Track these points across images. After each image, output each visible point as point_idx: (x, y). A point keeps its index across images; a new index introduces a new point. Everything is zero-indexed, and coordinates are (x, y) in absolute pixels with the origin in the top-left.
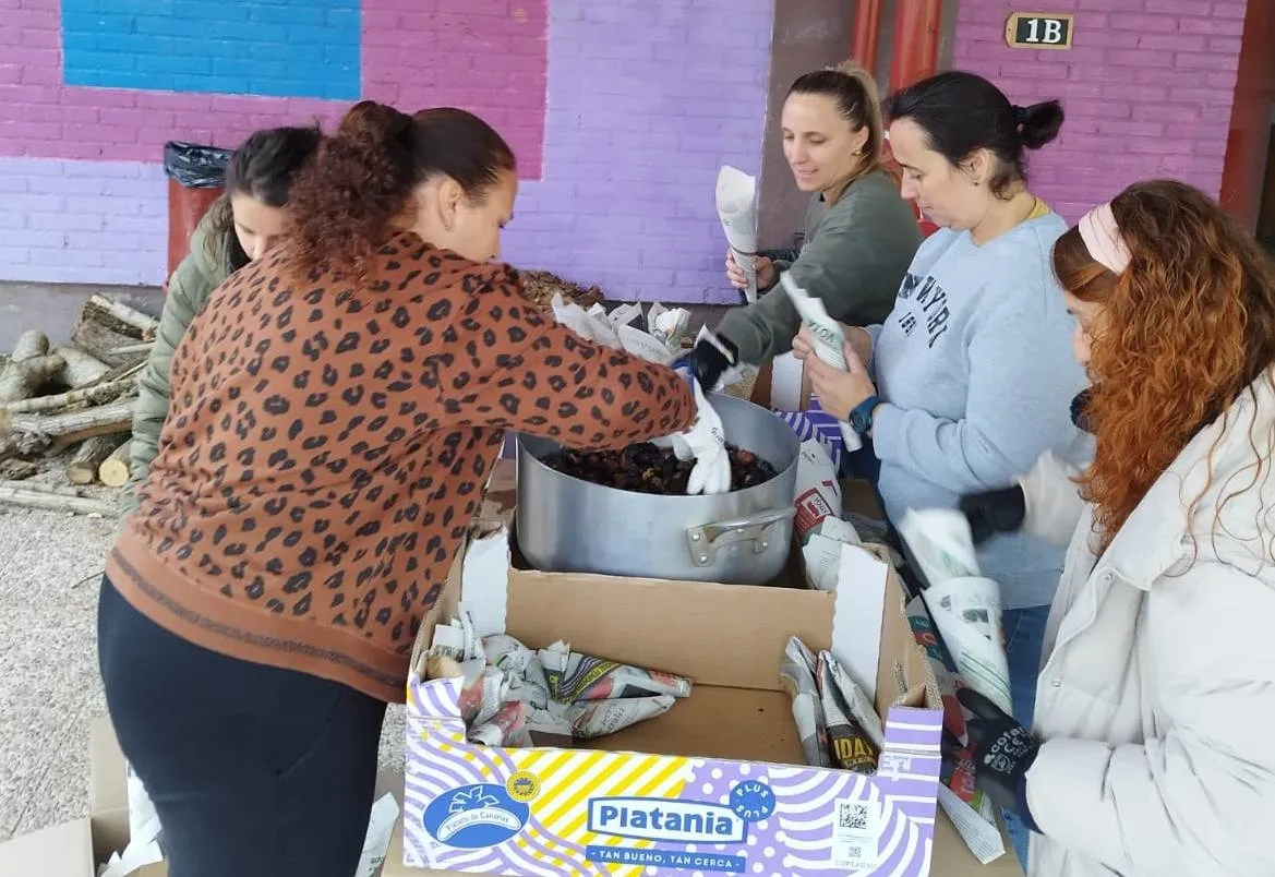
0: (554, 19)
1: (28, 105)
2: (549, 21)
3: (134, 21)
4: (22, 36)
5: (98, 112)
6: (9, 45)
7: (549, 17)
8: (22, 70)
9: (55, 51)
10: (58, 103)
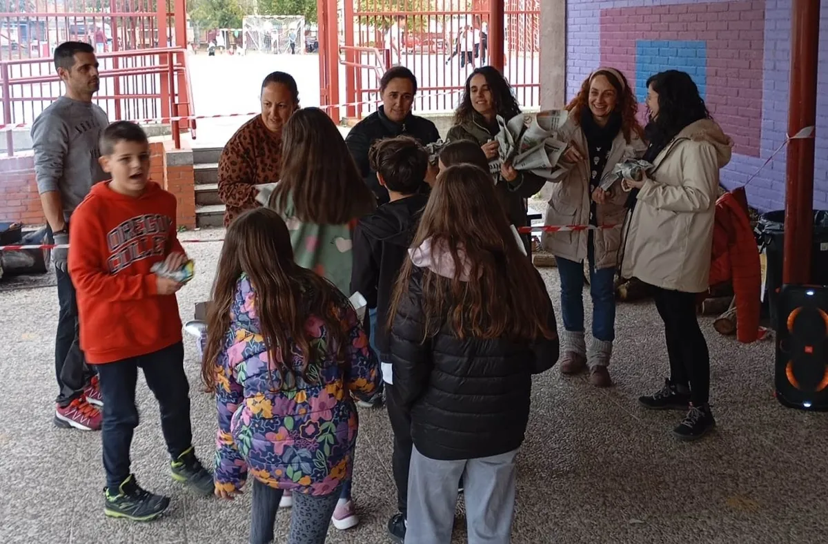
0: (765, 69)
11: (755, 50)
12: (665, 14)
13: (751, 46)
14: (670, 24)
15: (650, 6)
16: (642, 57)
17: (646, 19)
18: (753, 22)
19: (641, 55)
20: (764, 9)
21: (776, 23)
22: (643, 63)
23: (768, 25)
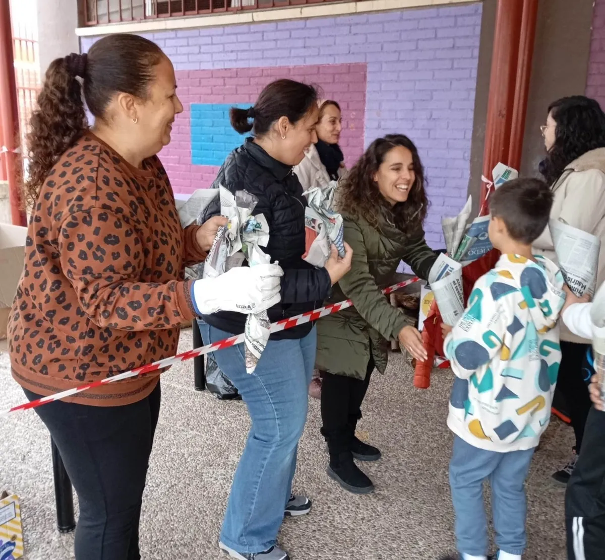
0: (367, 128)
1: (181, 173)
2: (365, 130)
3: (212, 137)
4: (179, 144)
5: (202, 175)
6: (176, 148)
7: (365, 127)
8: (180, 159)
9: (188, 150)
10: (190, 172)
11: (353, 110)
12: (231, 77)
13: (348, 107)
14: (238, 87)
15: (209, 70)
16: (200, 120)
17: (204, 82)
18: (351, 85)
19: (199, 118)
20: (365, 72)
21: (381, 85)
22: (202, 126)
23: (369, 87)
